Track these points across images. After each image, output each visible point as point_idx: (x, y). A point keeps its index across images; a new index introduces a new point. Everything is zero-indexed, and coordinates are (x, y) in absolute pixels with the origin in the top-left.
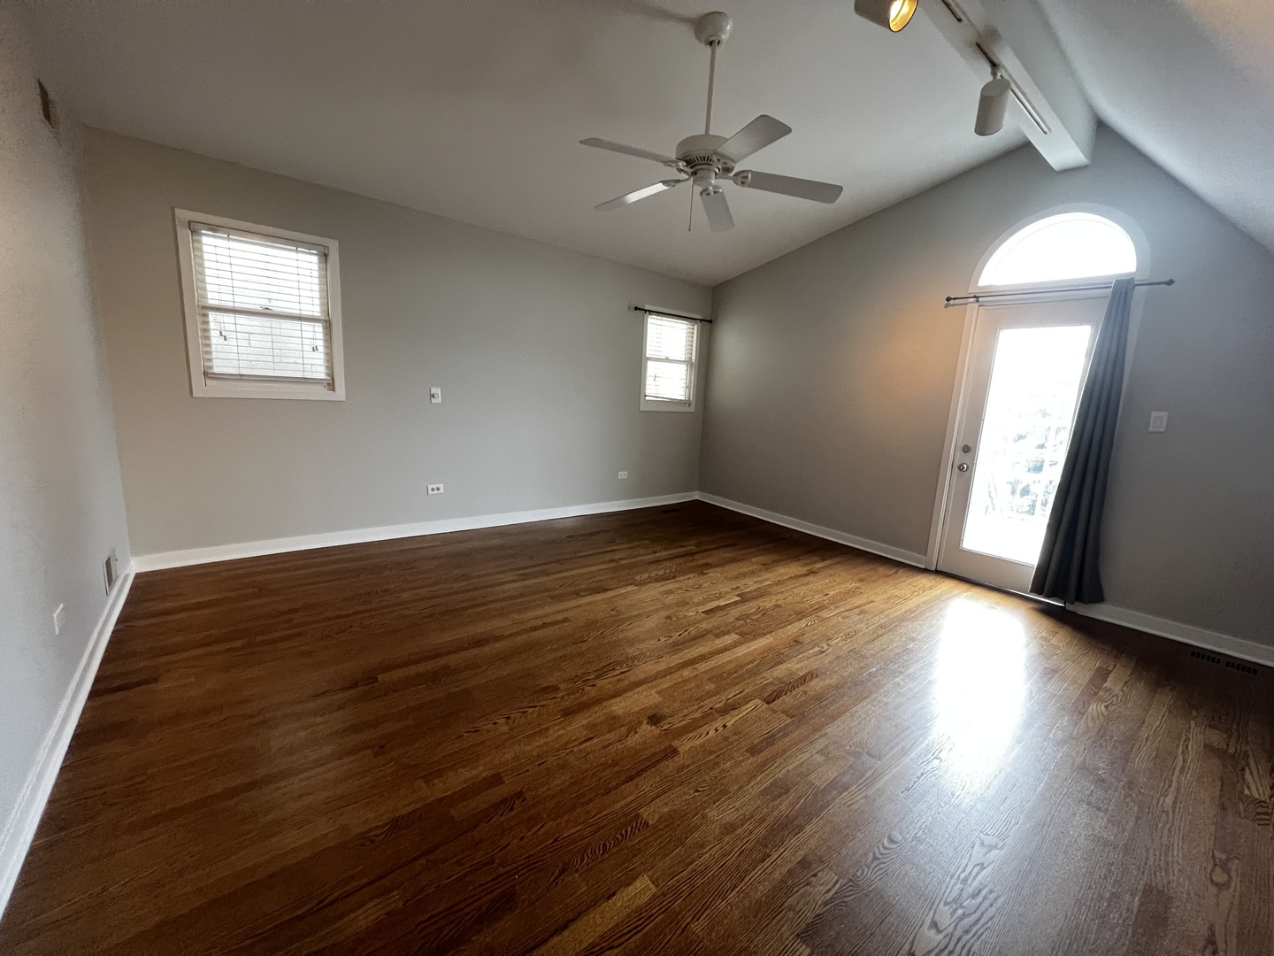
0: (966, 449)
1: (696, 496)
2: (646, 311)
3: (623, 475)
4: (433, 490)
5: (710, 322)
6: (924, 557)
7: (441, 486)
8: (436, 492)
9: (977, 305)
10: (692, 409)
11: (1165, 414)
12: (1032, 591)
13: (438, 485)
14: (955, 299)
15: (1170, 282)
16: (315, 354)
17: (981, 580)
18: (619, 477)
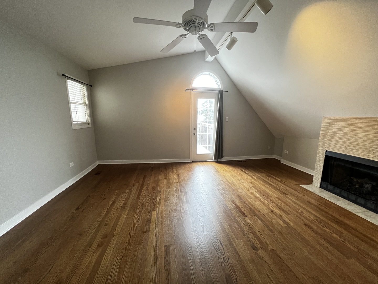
0: (194, 129)
1: (98, 163)
2: (66, 77)
3: (72, 164)
5: (91, 86)
6: (189, 159)
9: (193, 91)
10: (90, 126)
11: (228, 118)
12: (214, 159)
14: (188, 89)
15: (227, 91)
17: (202, 160)
18: (70, 166)
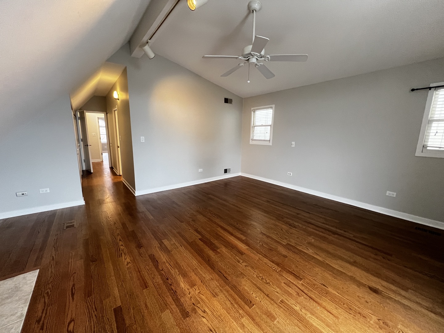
2: (430, 88)
4: (289, 174)
7: (292, 174)
8: (289, 175)
13: (290, 173)
16: (267, 134)
